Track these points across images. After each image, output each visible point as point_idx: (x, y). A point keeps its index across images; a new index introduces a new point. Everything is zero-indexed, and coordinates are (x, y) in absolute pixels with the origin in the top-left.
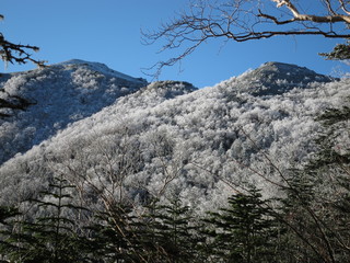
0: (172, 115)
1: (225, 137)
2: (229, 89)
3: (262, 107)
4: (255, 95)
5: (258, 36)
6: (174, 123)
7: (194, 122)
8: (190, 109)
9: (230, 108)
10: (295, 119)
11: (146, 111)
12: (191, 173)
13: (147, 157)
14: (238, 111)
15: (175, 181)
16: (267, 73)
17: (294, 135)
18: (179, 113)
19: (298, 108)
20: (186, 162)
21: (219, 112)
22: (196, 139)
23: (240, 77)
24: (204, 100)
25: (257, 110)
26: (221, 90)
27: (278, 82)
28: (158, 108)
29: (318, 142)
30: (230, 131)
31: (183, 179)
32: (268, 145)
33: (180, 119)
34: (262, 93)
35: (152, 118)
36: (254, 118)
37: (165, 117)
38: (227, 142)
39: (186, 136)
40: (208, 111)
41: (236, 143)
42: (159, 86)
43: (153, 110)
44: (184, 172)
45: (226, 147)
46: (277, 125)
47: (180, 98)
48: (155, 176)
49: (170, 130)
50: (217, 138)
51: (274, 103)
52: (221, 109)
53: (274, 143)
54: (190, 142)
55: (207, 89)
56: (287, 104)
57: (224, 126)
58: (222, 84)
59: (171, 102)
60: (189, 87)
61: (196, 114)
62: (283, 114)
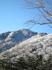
0: (43, 40)
6: (43, 41)
7: (47, 41)
8: (46, 38)
11: (38, 39)
13: (37, 48)
15: (43, 53)
18: (44, 39)
20: (45, 49)
22: (47, 44)
24: (49, 36)
28: (40, 38)
31: (45, 52)
33: (44, 40)
37: (41, 40)
39: (45, 44)
40: (50, 39)
42: (40, 34)
43: (39, 39)
44: (45, 51)
47: (44, 36)
48: (39, 52)
49: (42, 43)
50: (51, 44)
55: (50, 34)
59: (42, 37)
60: (46, 34)
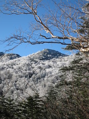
0: (12, 65)
1: (30, 73)
2: (32, 57)
3: (43, 64)
4: (41, 60)
5: (39, 43)
6: (13, 68)
7: (20, 68)
8: (18, 63)
9: (32, 64)
10: (54, 68)
11: (3, 64)
12: (18, 85)
13: (3, 79)
14: (35, 65)
15: (12, 88)
16: (45, 53)
17: (53, 74)
18: (14, 65)
19: (55, 65)
20: (16, 82)
21: (28, 65)
22: (20, 74)
23: (36, 53)
24: (23, 60)
25: (41, 65)
26: (29, 57)
27: (49, 56)
28: (7, 63)
29: (60, 77)
30: (31, 71)
31: (15, 87)
32: (44, 77)
33: (15, 67)
34: (43, 59)
35: (5, 66)
36: (40, 68)
37: (10, 66)
38: (30, 75)
39: (16, 72)
40: (24, 65)
41: (33, 76)
42: (8, 55)
43: (5, 63)
44: (15, 85)
45: (30, 77)
46: (48, 70)
47: (15, 59)
49: (11, 70)
50: (27, 74)
51: (47, 63)
52: (29, 64)
53: (46, 76)
54: (18, 75)
55: (24, 57)
56: (51, 63)
57: (29, 70)
58: (30, 55)
59: (12, 61)
60: (18, 56)
61: (20, 65)
62: (50, 67)
